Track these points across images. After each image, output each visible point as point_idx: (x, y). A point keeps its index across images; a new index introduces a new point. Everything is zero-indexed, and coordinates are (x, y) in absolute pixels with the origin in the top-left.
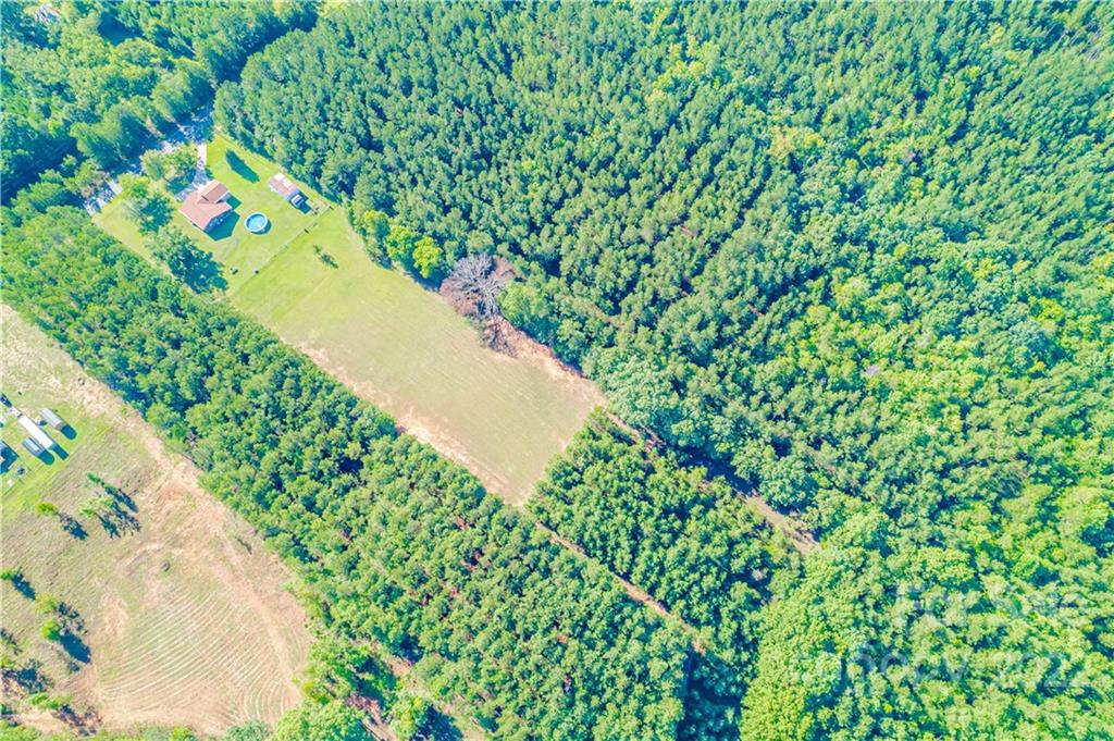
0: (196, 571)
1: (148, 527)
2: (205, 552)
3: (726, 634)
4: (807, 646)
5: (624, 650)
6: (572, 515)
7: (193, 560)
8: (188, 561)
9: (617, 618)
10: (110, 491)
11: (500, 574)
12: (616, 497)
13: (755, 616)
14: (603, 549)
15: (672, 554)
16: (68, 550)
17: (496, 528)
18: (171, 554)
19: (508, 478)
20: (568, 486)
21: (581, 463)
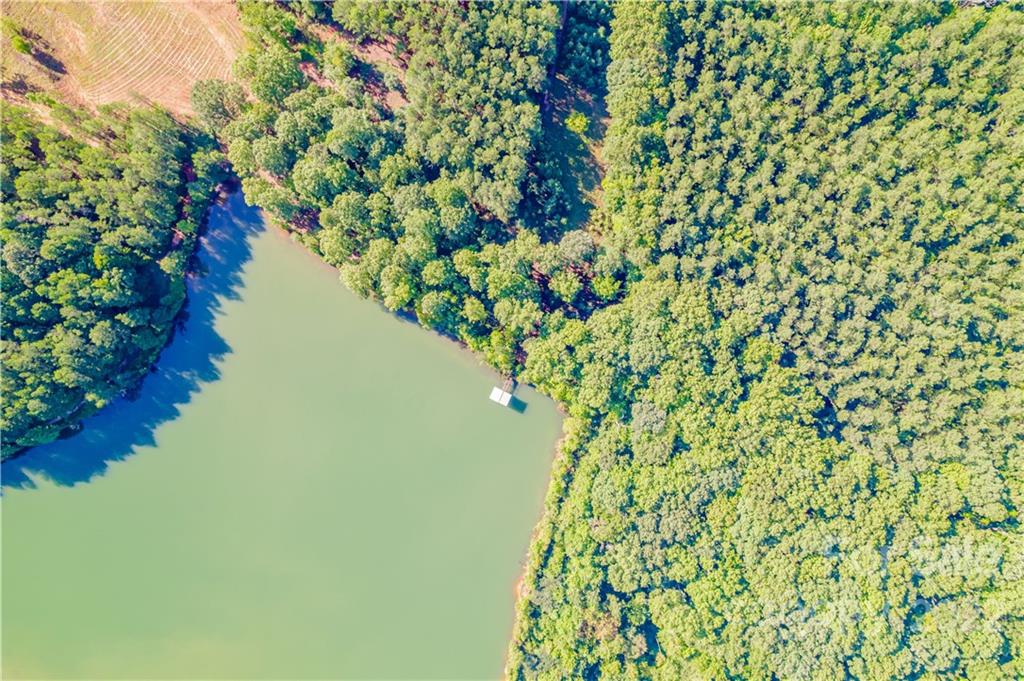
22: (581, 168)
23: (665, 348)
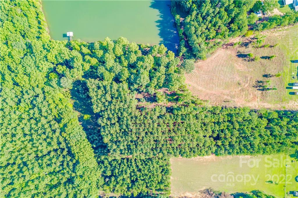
0: (232, 88)
1: (252, 88)
2: (234, 93)
3: (106, 162)
4: (86, 174)
5: (124, 146)
6: (157, 164)
7: (235, 90)
8: (236, 88)
9: (130, 151)
10: (268, 89)
11: (162, 142)
12: (150, 176)
13: (102, 170)
14: (145, 162)
15: (129, 172)
16: (265, 71)
17: (171, 151)
18: (241, 87)
19: (179, 161)
20: (163, 170)
21: (164, 178)
22: (81, 107)
23: (22, 65)
